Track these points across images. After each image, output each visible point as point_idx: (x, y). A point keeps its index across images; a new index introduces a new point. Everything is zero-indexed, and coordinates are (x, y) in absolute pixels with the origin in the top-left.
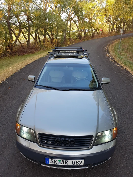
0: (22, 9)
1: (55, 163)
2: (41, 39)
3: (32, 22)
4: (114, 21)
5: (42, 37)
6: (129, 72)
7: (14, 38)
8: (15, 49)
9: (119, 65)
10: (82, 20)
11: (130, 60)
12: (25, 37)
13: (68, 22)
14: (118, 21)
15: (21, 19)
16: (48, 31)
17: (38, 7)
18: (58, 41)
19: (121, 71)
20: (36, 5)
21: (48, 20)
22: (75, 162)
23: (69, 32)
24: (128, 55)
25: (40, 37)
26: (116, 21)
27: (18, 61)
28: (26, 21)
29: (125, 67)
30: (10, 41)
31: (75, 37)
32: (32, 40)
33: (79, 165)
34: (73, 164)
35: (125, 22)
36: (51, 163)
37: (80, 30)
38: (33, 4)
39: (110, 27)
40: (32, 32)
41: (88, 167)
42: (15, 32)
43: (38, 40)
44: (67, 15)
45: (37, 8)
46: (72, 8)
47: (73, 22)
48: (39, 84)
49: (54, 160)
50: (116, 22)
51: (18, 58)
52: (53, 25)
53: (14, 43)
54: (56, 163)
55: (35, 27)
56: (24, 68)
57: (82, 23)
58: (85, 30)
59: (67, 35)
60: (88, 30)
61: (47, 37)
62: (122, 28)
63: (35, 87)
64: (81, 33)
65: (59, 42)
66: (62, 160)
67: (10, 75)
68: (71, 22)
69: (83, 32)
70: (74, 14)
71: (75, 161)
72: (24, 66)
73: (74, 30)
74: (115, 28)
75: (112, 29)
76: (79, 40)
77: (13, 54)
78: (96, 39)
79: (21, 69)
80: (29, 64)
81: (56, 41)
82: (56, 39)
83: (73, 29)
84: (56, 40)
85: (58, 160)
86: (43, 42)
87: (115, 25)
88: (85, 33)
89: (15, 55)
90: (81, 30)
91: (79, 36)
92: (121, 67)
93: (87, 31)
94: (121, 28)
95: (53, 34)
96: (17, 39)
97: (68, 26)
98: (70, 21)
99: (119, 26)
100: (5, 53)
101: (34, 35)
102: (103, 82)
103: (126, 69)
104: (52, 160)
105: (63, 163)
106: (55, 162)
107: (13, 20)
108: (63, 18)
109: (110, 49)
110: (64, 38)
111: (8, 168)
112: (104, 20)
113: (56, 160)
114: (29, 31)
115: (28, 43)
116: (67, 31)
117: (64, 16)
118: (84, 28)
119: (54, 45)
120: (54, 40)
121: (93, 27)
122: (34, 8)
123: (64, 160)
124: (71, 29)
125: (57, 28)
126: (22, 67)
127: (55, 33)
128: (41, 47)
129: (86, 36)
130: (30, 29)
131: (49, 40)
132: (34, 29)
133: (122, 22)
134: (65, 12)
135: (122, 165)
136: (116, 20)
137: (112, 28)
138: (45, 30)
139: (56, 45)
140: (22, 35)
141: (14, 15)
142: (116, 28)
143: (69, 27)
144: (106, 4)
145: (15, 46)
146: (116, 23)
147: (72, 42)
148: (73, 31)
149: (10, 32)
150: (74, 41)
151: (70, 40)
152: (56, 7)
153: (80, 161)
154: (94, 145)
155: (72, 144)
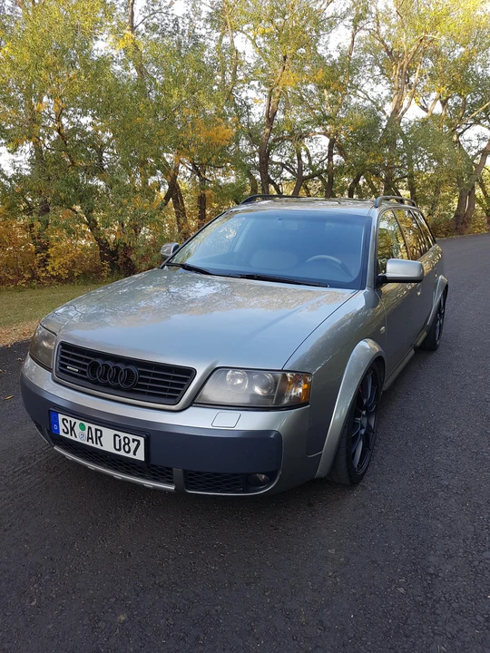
1: (71, 434)
22: (120, 442)
33: (131, 455)
34: (115, 447)
36: (63, 431)
41: (172, 488)
49: (70, 422)
54: (76, 436)
71: (119, 436)
85: (78, 422)
104: (65, 422)
106: (72, 429)
113: (74, 423)
123: (93, 428)
153: (134, 440)
154: (192, 402)
155: (127, 383)
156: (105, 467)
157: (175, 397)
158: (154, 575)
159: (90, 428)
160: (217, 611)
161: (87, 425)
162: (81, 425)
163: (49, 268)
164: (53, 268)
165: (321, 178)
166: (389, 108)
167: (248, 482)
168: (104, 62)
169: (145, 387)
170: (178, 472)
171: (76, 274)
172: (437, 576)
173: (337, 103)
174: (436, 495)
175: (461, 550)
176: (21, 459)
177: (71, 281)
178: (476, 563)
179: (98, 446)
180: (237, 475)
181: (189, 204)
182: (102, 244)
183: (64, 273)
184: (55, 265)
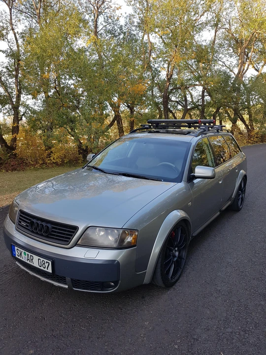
33: (46, 269)
34: (39, 265)
36: (17, 255)
41: (67, 287)
54: (22, 258)
71: (41, 260)
104: (18, 251)
105: (28, 258)
113: (22, 252)
153: (47, 262)
154: (76, 244)
155: (46, 232)
156: (37, 274)
157: (68, 241)
158: (53, 330)
159: (28, 255)
160: (78, 351)
161: (27, 253)
162: (25, 253)
163: (52, 158)
164: (54, 159)
165: (198, 109)
166: (236, 71)
167: (104, 285)
168: (82, 51)
169: (54, 235)
170: (68, 279)
171: (65, 162)
172: (197, 340)
173: (206, 69)
174: (212, 295)
175: (215, 327)
176: (5, 266)
177: (63, 165)
178: (221, 334)
179: (32, 264)
180: (97, 282)
181: (125, 124)
182: (80, 146)
183: (59, 161)
184: (55, 157)
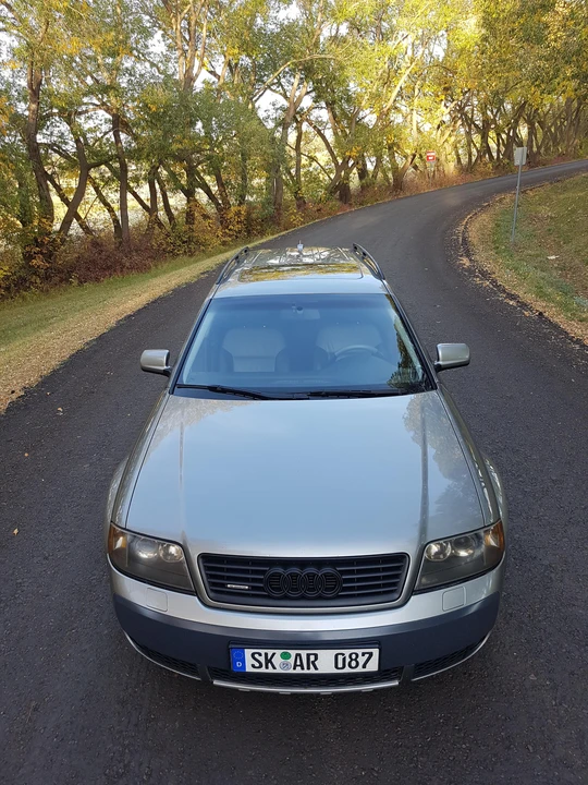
0: (89, 81)
1: (267, 668)
2: (176, 209)
3: (136, 138)
4: (484, 114)
5: (177, 201)
6: (556, 327)
7: (60, 210)
8: (66, 256)
9: (515, 299)
10: (349, 119)
11: (561, 276)
12: (106, 204)
13: (290, 130)
14: (504, 115)
15: (86, 127)
16: (204, 171)
17: (157, 74)
18: (249, 214)
19: (525, 323)
20: (147, 65)
21: (199, 125)
22: (344, 660)
23: (293, 171)
24: (553, 257)
25: (172, 202)
26: (495, 116)
27: (81, 306)
28: (106, 133)
29: (540, 305)
30: (44, 220)
31: (321, 193)
32: (136, 214)
33: (360, 669)
34: (336, 667)
35: (534, 117)
36: (253, 666)
37: (340, 161)
38: (133, 59)
39: (470, 142)
40: (136, 179)
41: (396, 683)
42: (63, 182)
43: (162, 214)
44: (283, 102)
45: (153, 76)
46: (305, 69)
47: (311, 129)
48: (185, 379)
49: (266, 654)
50: (494, 121)
51: (80, 293)
52: (225, 147)
53: (59, 232)
54: (274, 668)
55: (148, 155)
56: (112, 330)
57: (348, 132)
58: (364, 162)
59: (287, 185)
60: (374, 159)
61: (201, 196)
62: (525, 144)
63: (172, 392)
64: (347, 174)
65: (254, 216)
66: (293, 653)
67: (54, 363)
68: (298, 129)
69: (355, 170)
70: (313, 94)
71: (343, 654)
72: (112, 323)
73: (314, 164)
74: (493, 145)
75: (478, 151)
76: (338, 203)
77: (57, 279)
78: (410, 197)
79: (101, 337)
80: (130, 316)
81: (238, 214)
82: (240, 205)
83: (313, 159)
84: (239, 211)
85: (278, 652)
86: (181, 220)
87: (492, 134)
88: (363, 173)
89: (66, 280)
90: (346, 162)
91: (340, 190)
92: (524, 305)
93: (370, 167)
94: (520, 144)
95: (228, 183)
96: (72, 214)
97: (287, 148)
98: (295, 125)
99: (508, 134)
100: (22, 273)
101: (144, 192)
102: (440, 363)
103: (546, 314)
104: (256, 656)
105: (298, 663)
106: (269, 661)
107: (52, 133)
108: (265, 115)
109: (474, 235)
110: (274, 200)
111: (85, 711)
112: (444, 112)
113: (274, 654)
114: (121, 175)
115: (120, 226)
116: (286, 169)
117: (268, 104)
118: (358, 152)
119: (231, 233)
120: (232, 208)
121: (399, 147)
122: (142, 76)
123: (304, 653)
124: (304, 161)
125: (244, 160)
126: (102, 330)
127: (235, 180)
128: (178, 242)
129: (368, 186)
130: (124, 168)
131: (211, 210)
132: (146, 165)
133: (519, 117)
134: (274, 87)
135: (532, 677)
136: (495, 111)
137: (477, 145)
138: (191, 171)
139: (240, 232)
140: (94, 192)
141: (55, 111)
142: (498, 145)
143: (293, 153)
144: (445, 47)
145: (63, 241)
146: (496, 124)
147: (307, 217)
148: (311, 169)
149: (40, 185)
150: (318, 210)
151: (299, 206)
152: (231, 67)
153: (364, 654)
154: (413, 591)
155: (328, 589)
157: (397, 591)
159: (297, 654)
162: (284, 654)
169: (353, 589)
179: (312, 671)
